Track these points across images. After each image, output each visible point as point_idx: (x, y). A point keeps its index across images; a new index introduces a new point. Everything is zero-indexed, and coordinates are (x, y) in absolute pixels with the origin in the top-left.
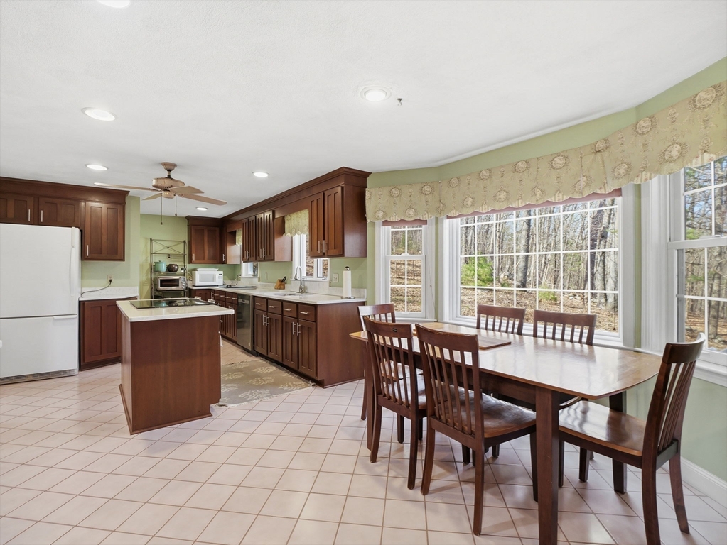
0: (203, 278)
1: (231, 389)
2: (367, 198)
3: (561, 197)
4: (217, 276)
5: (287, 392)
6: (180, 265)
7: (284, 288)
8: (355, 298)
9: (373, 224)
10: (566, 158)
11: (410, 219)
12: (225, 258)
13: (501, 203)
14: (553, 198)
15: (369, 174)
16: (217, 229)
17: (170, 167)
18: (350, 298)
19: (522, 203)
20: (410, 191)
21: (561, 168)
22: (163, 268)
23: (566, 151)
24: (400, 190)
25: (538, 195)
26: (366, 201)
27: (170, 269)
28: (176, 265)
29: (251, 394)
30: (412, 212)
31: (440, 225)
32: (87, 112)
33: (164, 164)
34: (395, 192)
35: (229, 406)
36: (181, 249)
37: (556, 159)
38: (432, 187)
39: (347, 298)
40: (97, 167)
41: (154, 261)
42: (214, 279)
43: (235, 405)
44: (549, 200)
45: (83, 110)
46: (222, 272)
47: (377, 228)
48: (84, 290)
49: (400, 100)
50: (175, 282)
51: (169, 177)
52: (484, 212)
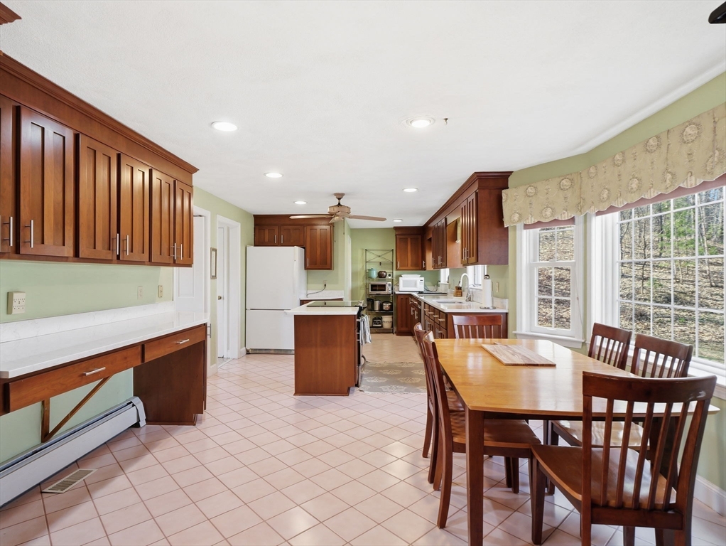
0: (406, 284)
1: (380, 381)
2: (503, 201)
3: (693, 182)
4: (418, 282)
5: (420, 392)
6: (388, 271)
7: (461, 296)
8: (494, 308)
9: (515, 228)
10: (698, 126)
11: (547, 220)
12: (425, 264)
13: (633, 195)
14: (685, 183)
15: (510, 173)
16: (420, 237)
17: (339, 196)
18: (488, 308)
19: (654, 192)
20: (547, 187)
21: (693, 141)
22: (375, 275)
23: (699, 116)
24: (536, 188)
25: (668, 181)
26: (503, 204)
27: (380, 275)
28: (385, 272)
29: (390, 388)
30: (549, 212)
31: (588, 223)
32: (267, 175)
33: (336, 194)
34: (531, 190)
35: (366, 392)
36: (389, 257)
37: (688, 129)
38: (572, 180)
39: (485, 308)
40: (301, 203)
41: (368, 268)
42: (415, 285)
43: (370, 393)
44: (681, 185)
45: (265, 174)
46: (423, 278)
47: (518, 232)
48: (309, 292)
49: (446, 119)
50: (383, 287)
51: (339, 204)
52: (620, 207)
